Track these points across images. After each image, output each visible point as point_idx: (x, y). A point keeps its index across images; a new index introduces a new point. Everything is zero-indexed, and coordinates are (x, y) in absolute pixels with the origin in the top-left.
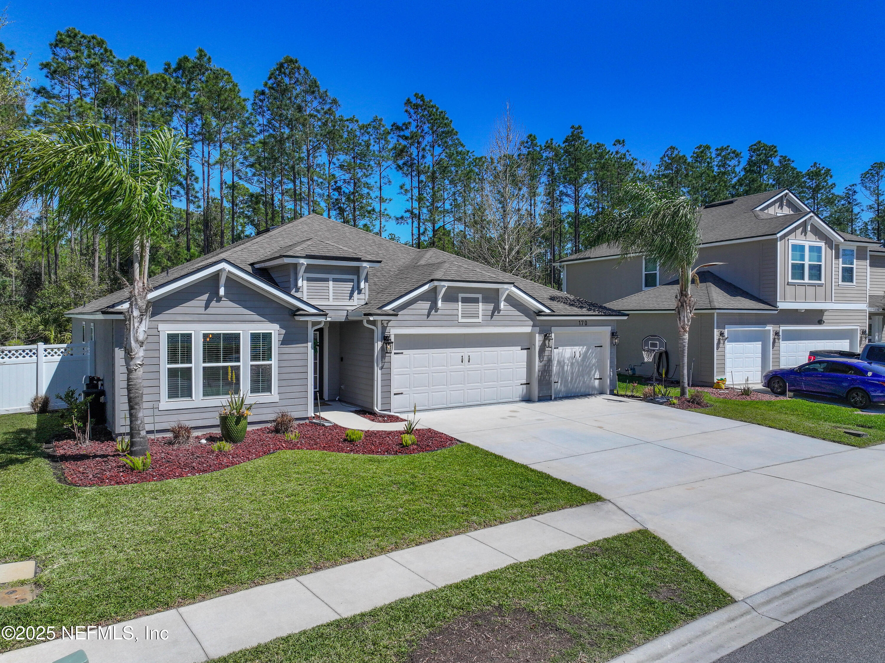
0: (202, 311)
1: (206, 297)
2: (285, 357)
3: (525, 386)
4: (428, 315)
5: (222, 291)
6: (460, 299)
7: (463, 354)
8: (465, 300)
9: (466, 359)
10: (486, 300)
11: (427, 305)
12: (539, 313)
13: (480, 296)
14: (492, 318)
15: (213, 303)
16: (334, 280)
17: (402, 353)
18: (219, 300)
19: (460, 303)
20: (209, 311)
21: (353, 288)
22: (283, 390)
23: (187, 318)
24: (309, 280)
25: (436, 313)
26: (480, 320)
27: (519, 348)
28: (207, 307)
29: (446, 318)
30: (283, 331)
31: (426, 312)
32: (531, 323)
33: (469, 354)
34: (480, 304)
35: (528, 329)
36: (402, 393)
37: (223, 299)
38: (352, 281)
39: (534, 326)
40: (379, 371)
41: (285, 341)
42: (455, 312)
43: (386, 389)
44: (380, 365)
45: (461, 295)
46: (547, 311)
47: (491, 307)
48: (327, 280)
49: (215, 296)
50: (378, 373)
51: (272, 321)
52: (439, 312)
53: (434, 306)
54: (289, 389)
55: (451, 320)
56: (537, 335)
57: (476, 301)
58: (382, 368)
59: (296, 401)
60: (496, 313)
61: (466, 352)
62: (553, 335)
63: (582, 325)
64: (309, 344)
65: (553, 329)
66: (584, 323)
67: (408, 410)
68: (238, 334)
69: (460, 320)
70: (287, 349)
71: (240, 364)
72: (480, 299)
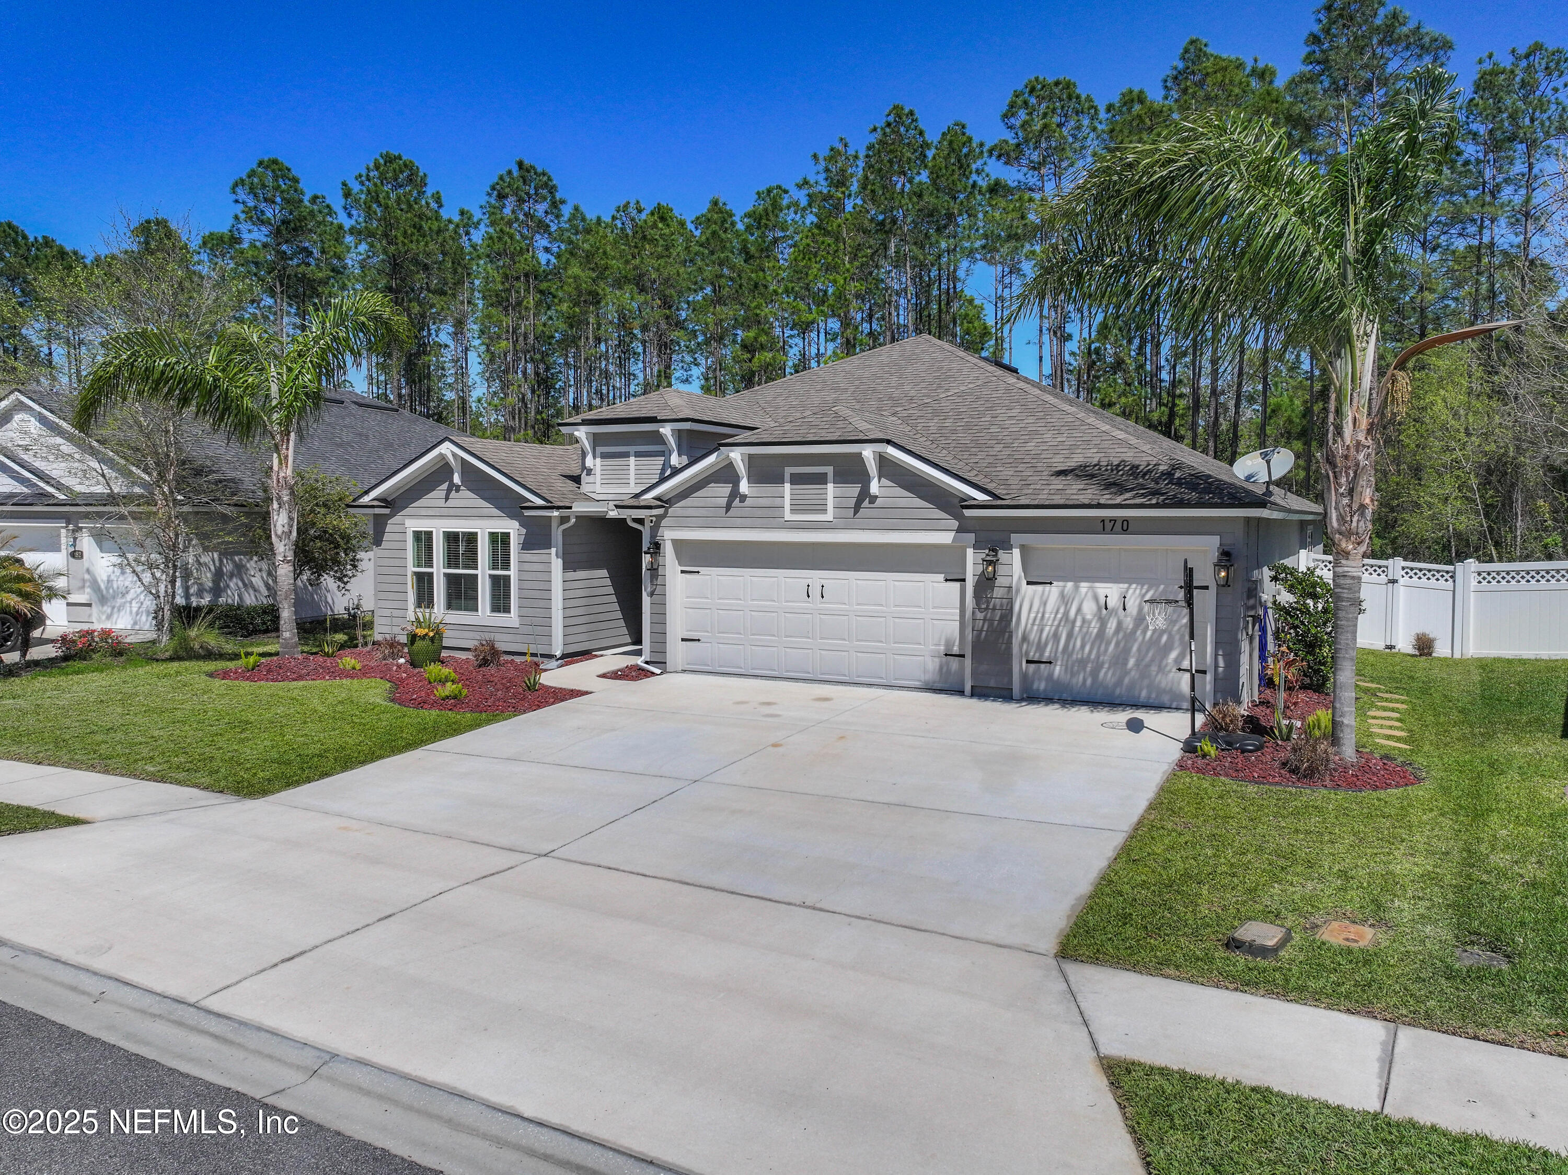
0: (441, 503)
1: (445, 486)
2: (526, 566)
3: (956, 659)
4: (728, 507)
5: (457, 479)
6: (787, 477)
7: (809, 581)
8: (797, 480)
9: (815, 592)
10: (842, 477)
11: (726, 490)
12: (965, 503)
13: (829, 470)
14: (855, 513)
15: (453, 494)
16: (638, 455)
17: (698, 572)
18: (458, 489)
19: (787, 486)
20: (450, 503)
21: (664, 465)
22: (525, 611)
23: (430, 512)
24: (604, 456)
25: (742, 505)
26: (829, 516)
27: (941, 577)
28: (447, 499)
29: (759, 512)
30: (524, 531)
31: (724, 502)
32: (955, 524)
33: (823, 582)
34: (830, 486)
35: (946, 538)
36: (699, 640)
37: (462, 488)
38: (657, 453)
39: (959, 530)
40: (649, 600)
41: (527, 545)
42: (778, 502)
43: (658, 628)
44: (649, 589)
45: (789, 471)
46: (981, 497)
47: (852, 491)
48: (626, 455)
49: (453, 487)
50: (646, 600)
51: (511, 516)
52: (748, 502)
53: (735, 492)
54: (530, 612)
55: (772, 515)
56: (970, 552)
57: (821, 479)
58: (652, 594)
59: (539, 630)
60: (866, 503)
61: (816, 577)
62: (1016, 552)
63: (1112, 531)
64: (553, 550)
65: (1015, 538)
66: (1118, 524)
67: (709, 669)
68: (476, 533)
69: (788, 516)
70: (529, 556)
71: (478, 572)
72: (830, 476)
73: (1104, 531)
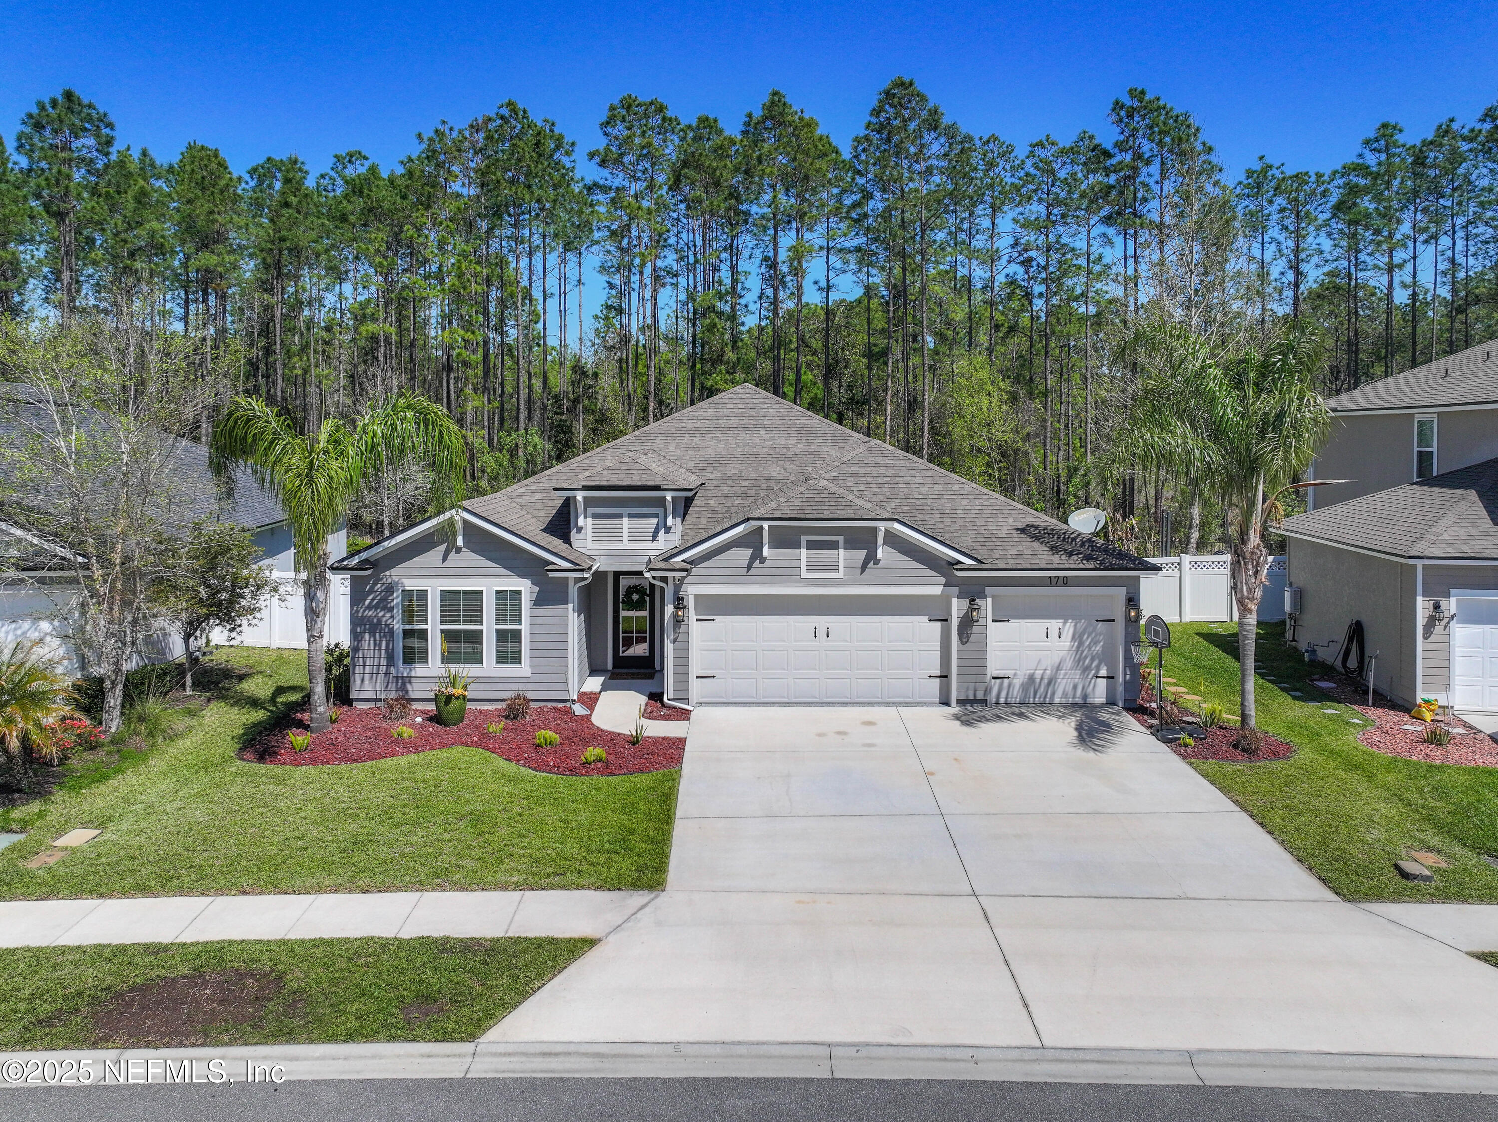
0: (439, 563)
1: (443, 547)
2: (539, 621)
3: (938, 679)
4: (749, 567)
5: (460, 541)
6: (804, 543)
7: (816, 625)
8: (811, 546)
9: (822, 633)
10: (852, 545)
11: (748, 553)
12: (956, 567)
13: (841, 539)
14: (863, 571)
15: (453, 554)
16: (630, 516)
17: (713, 620)
18: (459, 550)
19: (804, 551)
20: (448, 563)
21: (657, 525)
22: (536, 662)
23: (424, 572)
24: (595, 516)
25: (762, 565)
26: (841, 574)
27: (926, 618)
28: (445, 559)
29: (778, 571)
30: (537, 589)
31: (745, 563)
32: (943, 580)
33: (828, 625)
34: (841, 551)
35: (937, 590)
36: (712, 676)
37: (463, 549)
38: (656, 515)
39: (947, 585)
40: (671, 646)
41: (540, 601)
42: (795, 563)
43: (681, 670)
44: (672, 637)
45: (804, 539)
46: (968, 562)
47: (862, 555)
48: (620, 516)
49: (453, 547)
50: (669, 648)
51: (522, 576)
52: (768, 563)
53: (757, 555)
54: (543, 662)
55: (789, 575)
56: (955, 601)
57: (834, 546)
58: (675, 641)
59: (554, 678)
60: (871, 564)
61: (822, 621)
62: (989, 600)
63: (1056, 585)
64: (570, 606)
65: (988, 590)
66: (1060, 580)
67: (724, 700)
68: (481, 592)
69: (805, 574)
70: (542, 611)
71: (484, 627)
72: (841, 543)
73: (1051, 585)
